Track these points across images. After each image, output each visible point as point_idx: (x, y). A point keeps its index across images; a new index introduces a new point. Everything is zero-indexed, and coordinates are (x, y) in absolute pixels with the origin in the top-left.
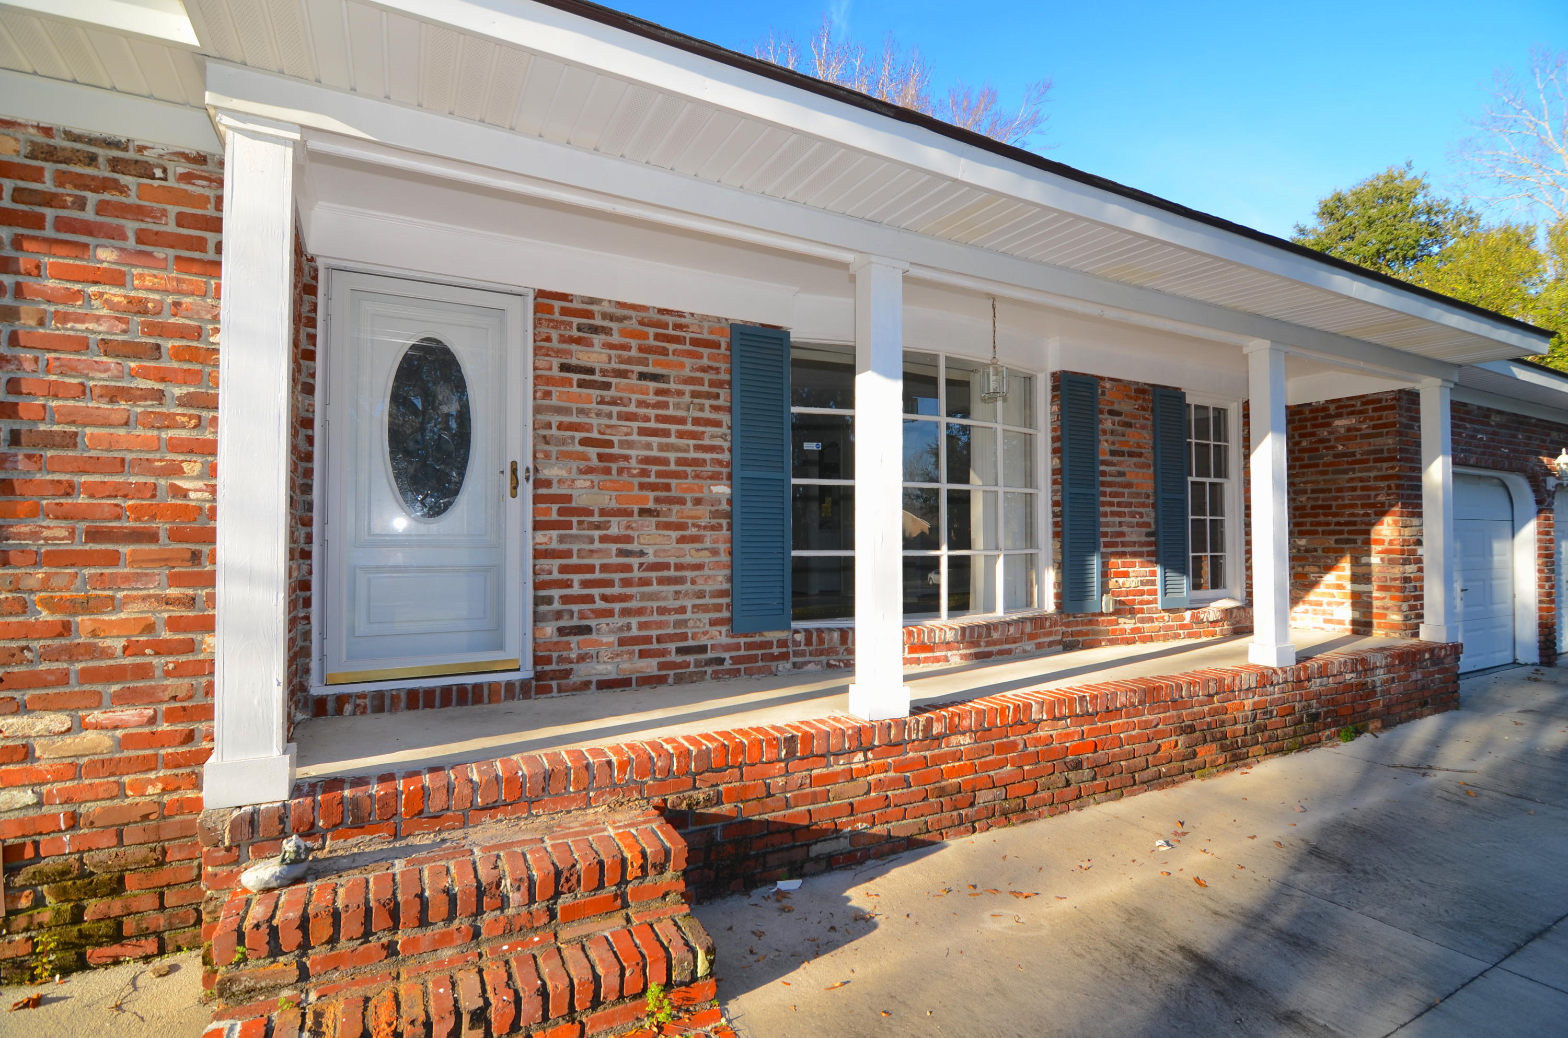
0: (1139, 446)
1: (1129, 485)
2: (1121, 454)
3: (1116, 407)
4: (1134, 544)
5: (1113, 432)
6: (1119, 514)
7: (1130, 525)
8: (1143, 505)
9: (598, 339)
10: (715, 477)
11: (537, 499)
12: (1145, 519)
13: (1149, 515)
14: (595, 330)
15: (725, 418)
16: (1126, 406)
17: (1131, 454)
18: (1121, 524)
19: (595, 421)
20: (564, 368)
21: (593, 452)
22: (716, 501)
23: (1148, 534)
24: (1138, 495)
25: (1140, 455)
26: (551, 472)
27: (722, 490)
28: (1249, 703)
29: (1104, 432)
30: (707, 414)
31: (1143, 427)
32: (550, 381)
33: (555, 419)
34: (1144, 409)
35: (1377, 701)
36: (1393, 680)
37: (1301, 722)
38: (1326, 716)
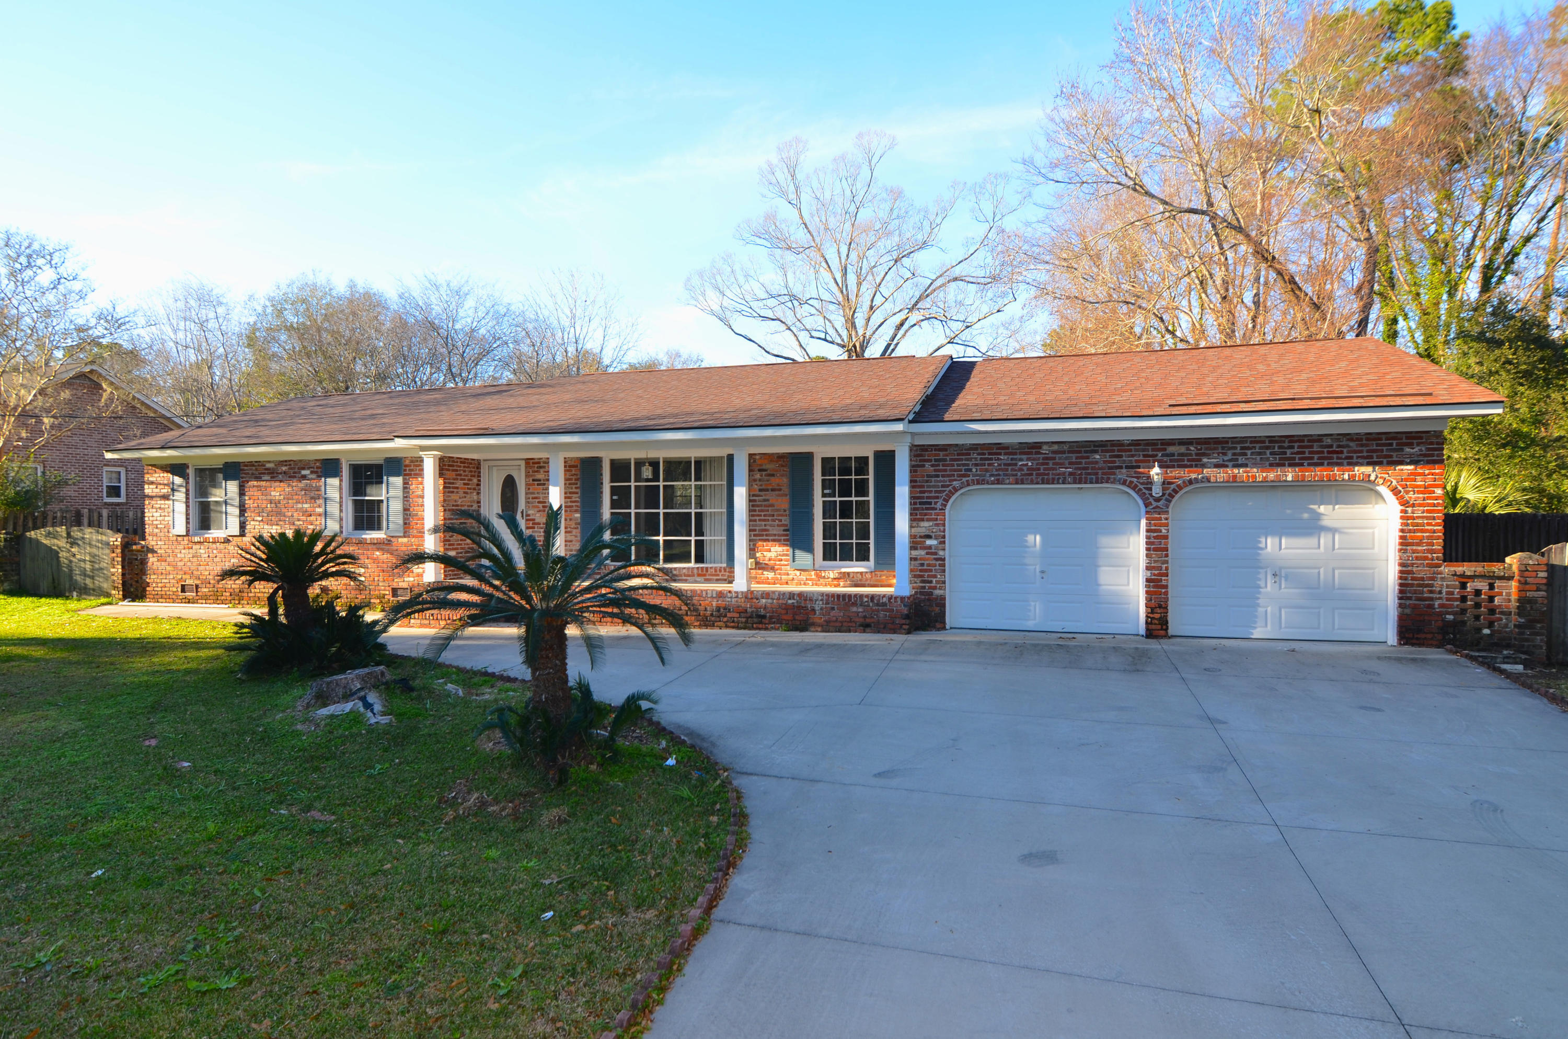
0: (778, 485)
1: (772, 505)
2: (767, 490)
3: (764, 467)
4: (775, 535)
5: (760, 480)
6: (764, 520)
7: (771, 526)
8: (782, 515)
9: (542, 470)
10: (576, 511)
11: (527, 520)
12: (783, 522)
13: (786, 520)
14: (541, 467)
15: (578, 490)
16: (770, 466)
17: (773, 490)
18: (765, 525)
19: (541, 496)
20: (533, 480)
21: (541, 505)
22: (576, 519)
23: (784, 530)
24: (778, 510)
25: (780, 490)
26: (530, 512)
27: (578, 515)
28: (714, 604)
30: (574, 490)
31: (782, 476)
32: (530, 485)
33: (531, 496)
34: (782, 466)
35: (818, 618)
36: (833, 609)
37: (751, 617)
38: (771, 618)
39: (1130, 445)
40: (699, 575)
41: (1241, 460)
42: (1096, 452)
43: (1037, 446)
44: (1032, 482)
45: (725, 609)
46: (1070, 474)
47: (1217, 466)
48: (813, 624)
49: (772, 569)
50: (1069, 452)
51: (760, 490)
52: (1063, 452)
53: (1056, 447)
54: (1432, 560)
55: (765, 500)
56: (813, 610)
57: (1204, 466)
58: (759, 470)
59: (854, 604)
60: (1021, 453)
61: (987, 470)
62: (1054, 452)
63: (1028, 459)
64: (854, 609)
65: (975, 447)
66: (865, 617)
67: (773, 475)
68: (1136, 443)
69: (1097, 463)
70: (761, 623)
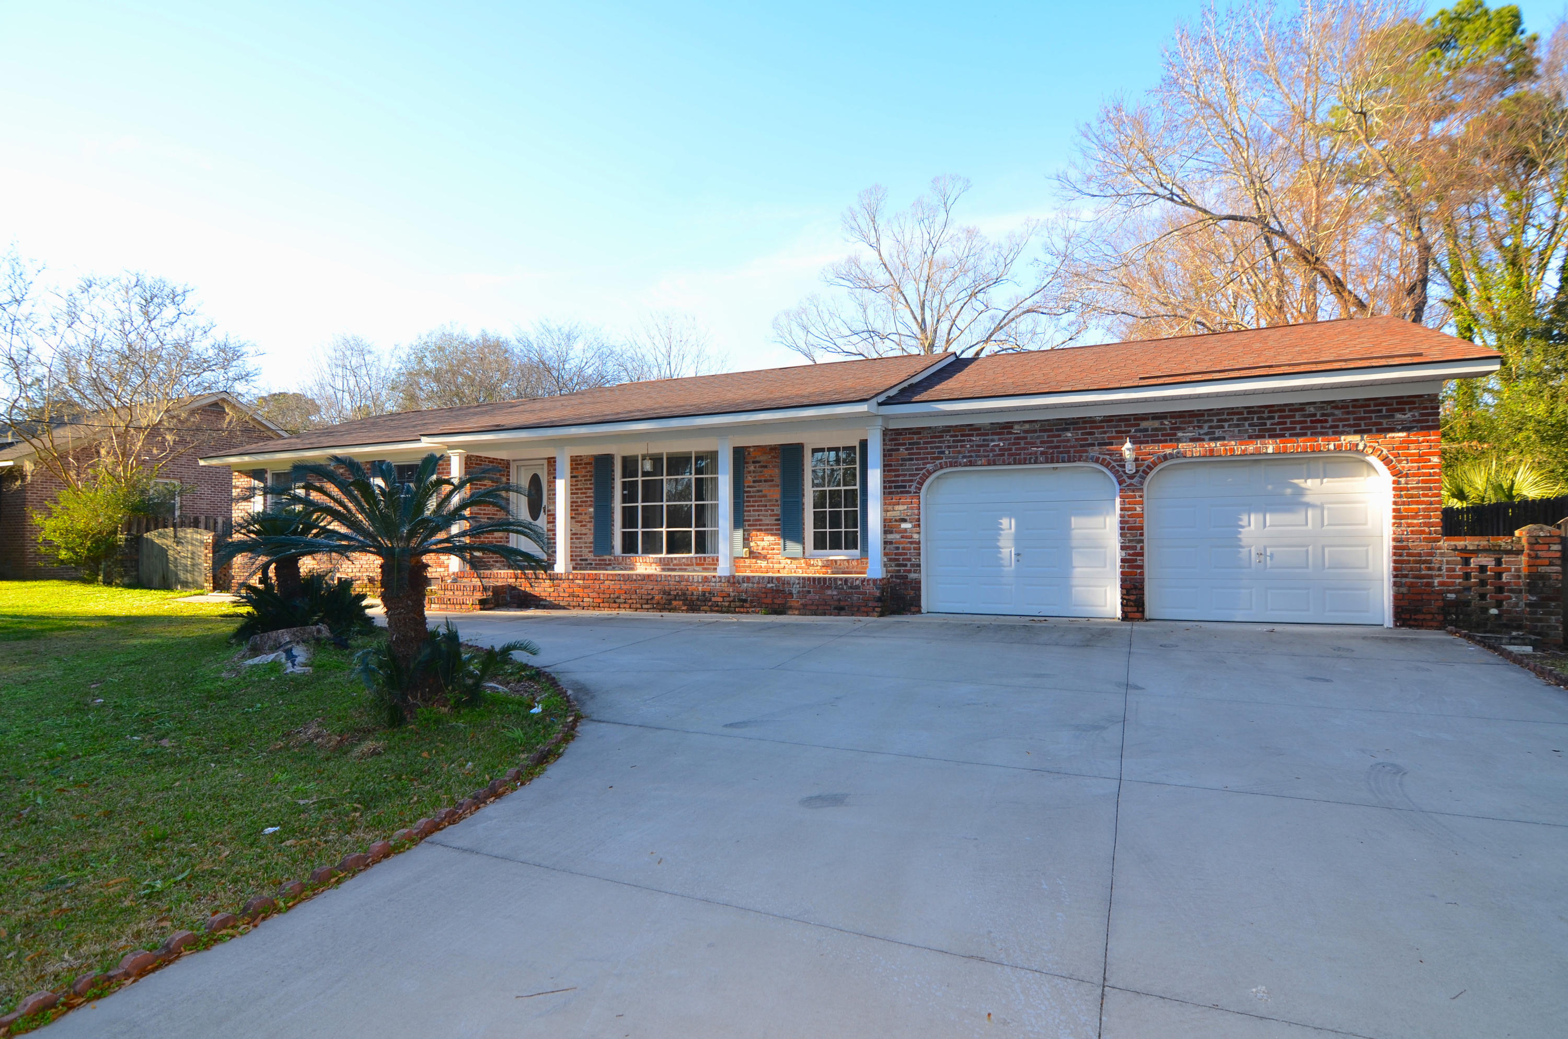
0: (771, 476)
1: (765, 496)
2: (760, 481)
3: (758, 459)
4: (768, 525)
5: (754, 472)
6: (758, 511)
7: (764, 516)
8: (774, 505)
10: (590, 506)
11: (548, 515)
12: (775, 512)
13: (777, 510)
15: (592, 486)
16: (763, 458)
17: (765, 481)
18: (759, 516)
22: (590, 513)
23: (776, 520)
24: (770, 501)
25: (772, 481)
26: (551, 507)
27: (592, 510)
28: (700, 588)
29: (749, 472)
30: (589, 486)
31: (774, 467)
32: (551, 482)
34: (774, 457)
35: (795, 601)
36: (809, 592)
37: (734, 601)
38: (752, 601)
39: (1102, 421)
40: (697, 564)
41: (1218, 433)
42: (1068, 430)
43: (1009, 426)
44: (1004, 463)
45: (710, 593)
46: (1042, 453)
47: (1193, 440)
48: (791, 608)
49: (765, 558)
50: (1041, 431)
51: (754, 482)
52: (1035, 431)
53: (1027, 426)
54: (1430, 533)
55: (758, 491)
56: (791, 594)
57: (1179, 440)
58: (754, 462)
59: (829, 587)
60: (993, 434)
61: (959, 452)
62: (1026, 432)
63: (1000, 440)
64: (829, 592)
65: (947, 429)
66: (839, 600)
67: (766, 467)
68: (1108, 419)
69: (1068, 441)
70: (742, 607)
